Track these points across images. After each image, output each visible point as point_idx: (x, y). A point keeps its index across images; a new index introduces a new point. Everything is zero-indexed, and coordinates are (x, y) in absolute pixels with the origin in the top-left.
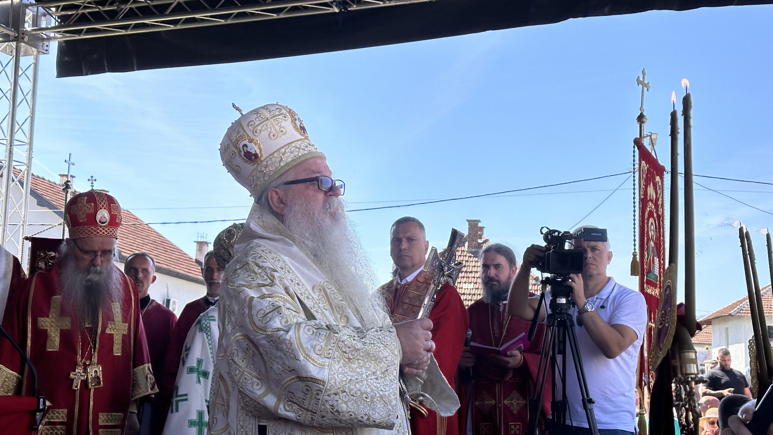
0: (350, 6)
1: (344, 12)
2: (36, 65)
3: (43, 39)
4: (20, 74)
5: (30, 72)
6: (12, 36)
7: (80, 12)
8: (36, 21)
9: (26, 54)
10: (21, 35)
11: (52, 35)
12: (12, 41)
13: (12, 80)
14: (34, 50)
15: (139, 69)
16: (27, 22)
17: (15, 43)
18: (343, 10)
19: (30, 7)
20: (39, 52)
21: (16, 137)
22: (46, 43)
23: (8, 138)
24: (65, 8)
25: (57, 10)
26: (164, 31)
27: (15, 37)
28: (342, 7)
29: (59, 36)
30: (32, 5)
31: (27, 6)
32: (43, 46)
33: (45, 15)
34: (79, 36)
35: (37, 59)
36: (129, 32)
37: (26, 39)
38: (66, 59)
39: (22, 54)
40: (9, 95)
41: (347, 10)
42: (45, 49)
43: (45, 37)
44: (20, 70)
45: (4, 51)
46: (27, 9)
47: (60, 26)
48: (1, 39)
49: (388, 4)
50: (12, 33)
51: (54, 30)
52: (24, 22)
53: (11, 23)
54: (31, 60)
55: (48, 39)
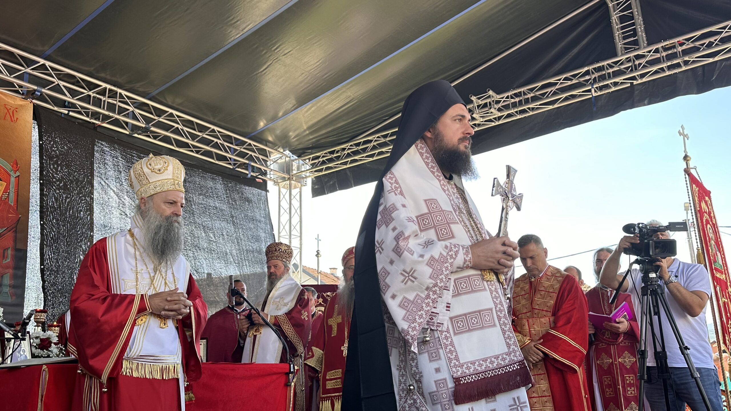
2: (300, 192)
3: (303, 178)
4: (292, 198)
5: (298, 197)
7: (321, 160)
8: (298, 168)
9: (295, 187)
10: (291, 177)
11: (308, 174)
12: (287, 180)
13: (289, 202)
14: (299, 184)
15: (355, 186)
16: (295, 170)
17: (289, 181)
19: (295, 161)
20: (302, 185)
21: (292, 233)
22: (305, 180)
23: (289, 234)
24: (313, 159)
25: (309, 161)
26: (367, 162)
27: (288, 178)
29: (311, 175)
30: (296, 159)
31: (293, 161)
32: (303, 182)
33: (303, 165)
34: (322, 173)
35: (301, 189)
36: (348, 166)
37: (294, 179)
38: (316, 187)
39: (293, 187)
40: (288, 211)
42: (305, 183)
43: (304, 176)
44: (292, 196)
45: (284, 187)
46: (293, 163)
47: (311, 169)
48: (281, 181)
49: (497, 123)
50: (287, 176)
51: (308, 172)
52: (292, 170)
53: (285, 171)
54: (298, 190)
55: (306, 177)
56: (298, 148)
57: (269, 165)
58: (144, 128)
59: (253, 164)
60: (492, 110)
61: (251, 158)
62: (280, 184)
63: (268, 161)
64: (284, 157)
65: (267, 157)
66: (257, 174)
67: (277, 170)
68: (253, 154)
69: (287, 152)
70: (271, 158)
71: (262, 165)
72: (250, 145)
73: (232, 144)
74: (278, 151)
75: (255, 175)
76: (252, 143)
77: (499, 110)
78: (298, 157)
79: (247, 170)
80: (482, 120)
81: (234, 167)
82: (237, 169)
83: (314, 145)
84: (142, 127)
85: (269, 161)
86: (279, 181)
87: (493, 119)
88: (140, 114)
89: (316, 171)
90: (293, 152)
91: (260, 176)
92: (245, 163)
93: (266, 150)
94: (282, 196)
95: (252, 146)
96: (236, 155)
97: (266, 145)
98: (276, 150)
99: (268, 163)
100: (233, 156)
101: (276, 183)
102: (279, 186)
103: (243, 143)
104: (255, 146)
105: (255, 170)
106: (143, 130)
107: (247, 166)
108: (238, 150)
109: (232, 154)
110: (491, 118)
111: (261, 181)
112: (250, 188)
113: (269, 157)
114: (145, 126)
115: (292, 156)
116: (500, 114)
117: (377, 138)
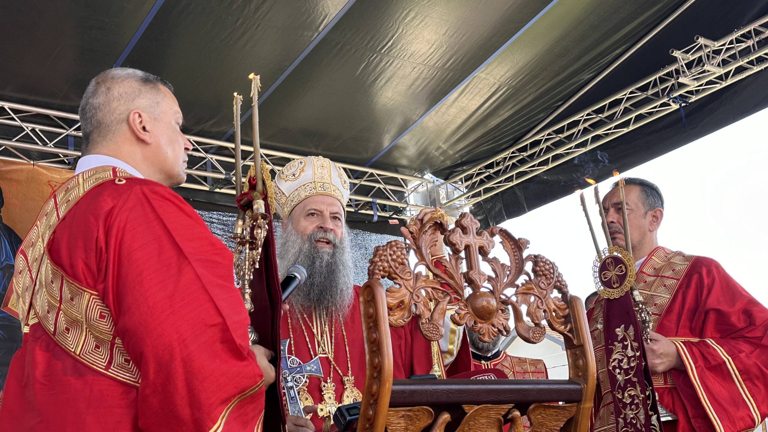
0: (689, 98)
1: (685, 105)
7: (477, 179)
8: (448, 196)
11: (463, 202)
15: (529, 210)
16: (442, 199)
18: (683, 104)
19: (442, 186)
24: (467, 179)
25: (462, 183)
26: (541, 173)
28: (681, 102)
29: (468, 202)
30: (442, 184)
31: (439, 186)
32: (458, 214)
33: (454, 190)
34: (481, 197)
36: (515, 182)
41: (688, 102)
43: (457, 205)
46: (440, 189)
47: (467, 192)
49: (724, 84)
51: (463, 198)
52: (439, 199)
53: (429, 203)
55: (461, 207)
56: (442, 168)
57: (408, 199)
58: (224, 179)
59: (383, 202)
60: (707, 67)
61: (378, 194)
63: (405, 193)
64: (425, 183)
65: (401, 186)
66: (392, 213)
68: (382, 186)
69: (428, 176)
70: (409, 188)
72: (372, 175)
74: (415, 177)
75: (388, 215)
76: (375, 172)
77: (723, 64)
78: (445, 180)
79: (371, 209)
80: (697, 85)
81: (357, 209)
83: (464, 160)
84: (221, 179)
87: (714, 80)
88: (217, 161)
89: (474, 196)
90: (436, 173)
91: (395, 216)
92: (368, 202)
93: (397, 178)
95: (375, 176)
97: (397, 172)
98: (412, 176)
99: (406, 195)
104: (379, 175)
105: (387, 209)
106: (224, 182)
107: (372, 206)
108: (356, 185)
110: (711, 78)
111: (396, 222)
112: (379, 236)
113: (405, 187)
114: (225, 177)
115: (437, 181)
116: (723, 70)
117: (548, 135)
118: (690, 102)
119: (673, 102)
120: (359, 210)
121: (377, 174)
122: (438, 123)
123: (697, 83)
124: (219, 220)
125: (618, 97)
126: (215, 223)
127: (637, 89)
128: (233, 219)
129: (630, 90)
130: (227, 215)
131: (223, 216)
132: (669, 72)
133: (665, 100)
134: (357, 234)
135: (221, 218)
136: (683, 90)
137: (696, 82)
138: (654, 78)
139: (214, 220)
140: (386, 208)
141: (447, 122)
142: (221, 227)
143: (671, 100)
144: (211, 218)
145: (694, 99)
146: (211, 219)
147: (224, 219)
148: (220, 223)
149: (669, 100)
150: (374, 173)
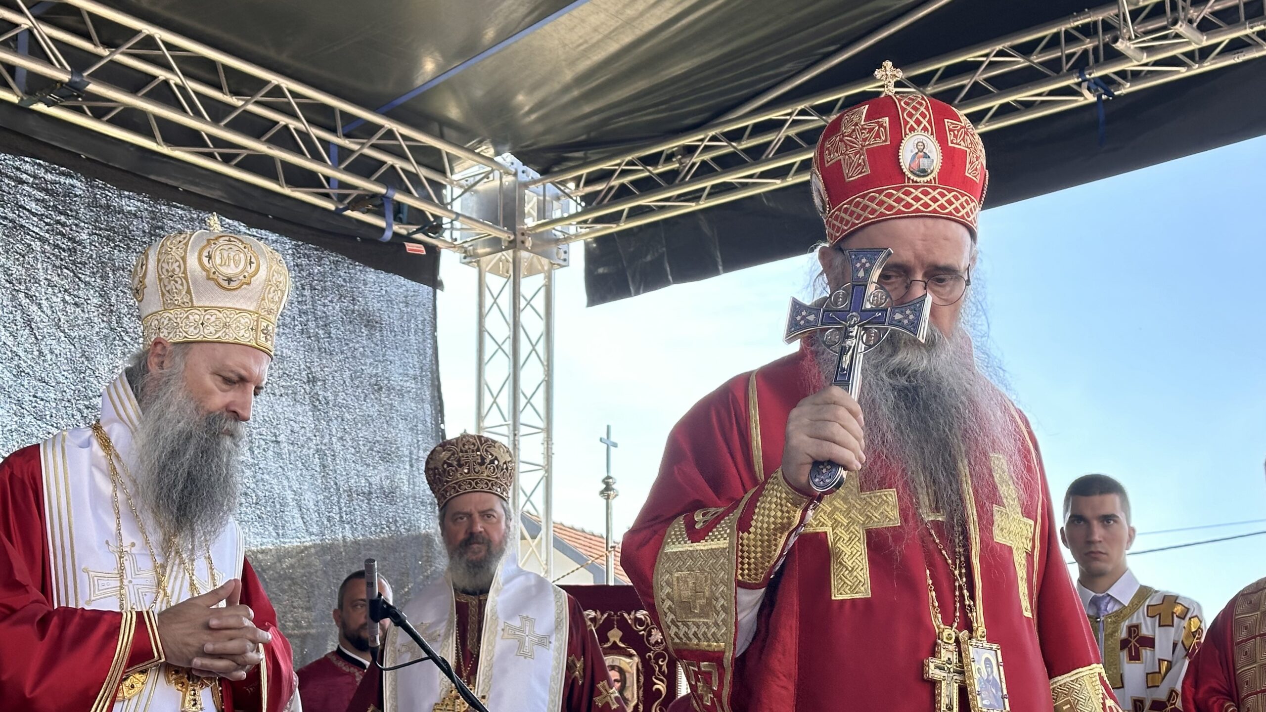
0: (1119, 85)
1: (1107, 100)
2: (548, 288)
3: (557, 241)
4: (522, 307)
5: (539, 303)
6: (505, 240)
7: (615, 183)
8: (542, 211)
9: (532, 272)
10: (520, 238)
11: (572, 230)
12: (507, 249)
13: (511, 322)
14: (545, 261)
15: (726, 270)
16: (530, 215)
17: (511, 252)
18: (1104, 97)
19: (532, 187)
20: (553, 264)
21: (523, 418)
22: (563, 247)
23: (510, 422)
24: (591, 180)
25: (578, 186)
26: (765, 193)
27: (510, 242)
28: (1101, 91)
29: (583, 231)
30: (534, 182)
31: (526, 185)
32: (557, 254)
33: (558, 198)
34: (618, 225)
35: (549, 278)
36: (704, 204)
37: (529, 243)
38: (601, 270)
39: (523, 271)
40: (507, 347)
41: (1112, 95)
42: (562, 258)
43: (560, 235)
44: (522, 299)
45: (495, 271)
46: (526, 191)
47: (585, 211)
48: (488, 250)
49: (1197, 69)
50: (504, 236)
51: (574, 222)
52: (523, 215)
53: (501, 218)
54: (539, 280)
55: (565, 239)
56: (541, 145)
57: (449, 200)
58: (67, 84)
59: (399, 197)
60: (1181, 28)
61: (392, 178)
62: (484, 260)
63: (444, 187)
64: (497, 173)
65: (443, 172)
66: (414, 228)
67: (474, 216)
68: (399, 164)
69: (507, 158)
70: (455, 177)
71: (427, 199)
72: (390, 134)
73: (333, 130)
74: (479, 154)
75: (404, 232)
76: (399, 129)
77: (1205, 27)
78: (542, 173)
79: (380, 214)
80: (1145, 61)
81: (341, 207)
82: (349, 213)
83: (593, 134)
84: (61, 82)
85: (449, 187)
86: (480, 251)
87: (1181, 57)
88: (52, 39)
89: (597, 220)
90: (525, 156)
91: (420, 236)
92: (375, 195)
93: (438, 152)
94: (488, 301)
95: (396, 139)
96: (349, 170)
97: (441, 137)
98: (471, 151)
99: (447, 192)
100: (339, 171)
101: (470, 256)
102: (479, 266)
103: (370, 129)
104: (405, 138)
105: (404, 216)
106: (63, 90)
107: (382, 205)
108: (352, 152)
109: (335, 167)
110: (1177, 52)
111: (421, 250)
112: (382, 276)
113: (449, 174)
114: (70, 81)
115: (523, 172)
116: (1207, 40)
117: (800, 114)
118: (1116, 93)
119: (1089, 89)
120: (346, 209)
121: (401, 135)
122: (567, 42)
123: (1148, 57)
124: (35, 177)
125: (970, 57)
126: (28, 183)
127: (1014, 48)
128: (67, 182)
129: (998, 47)
130: (54, 169)
131: (47, 171)
132: (1088, 24)
133: (1071, 81)
134: (336, 263)
135: (41, 173)
136: (1115, 66)
137: (1145, 55)
138: (1055, 30)
139: (24, 176)
140: (401, 215)
141: (585, 46)
142: (40, 195)
143: (1085, 85)
144: (18, 169)
145: (1127, 88)
146: (18, 173)
147: (49, 177)
148: (36, 184)
149: (1079, 84)
150: (395, 129)
